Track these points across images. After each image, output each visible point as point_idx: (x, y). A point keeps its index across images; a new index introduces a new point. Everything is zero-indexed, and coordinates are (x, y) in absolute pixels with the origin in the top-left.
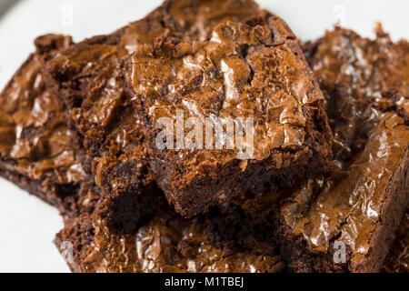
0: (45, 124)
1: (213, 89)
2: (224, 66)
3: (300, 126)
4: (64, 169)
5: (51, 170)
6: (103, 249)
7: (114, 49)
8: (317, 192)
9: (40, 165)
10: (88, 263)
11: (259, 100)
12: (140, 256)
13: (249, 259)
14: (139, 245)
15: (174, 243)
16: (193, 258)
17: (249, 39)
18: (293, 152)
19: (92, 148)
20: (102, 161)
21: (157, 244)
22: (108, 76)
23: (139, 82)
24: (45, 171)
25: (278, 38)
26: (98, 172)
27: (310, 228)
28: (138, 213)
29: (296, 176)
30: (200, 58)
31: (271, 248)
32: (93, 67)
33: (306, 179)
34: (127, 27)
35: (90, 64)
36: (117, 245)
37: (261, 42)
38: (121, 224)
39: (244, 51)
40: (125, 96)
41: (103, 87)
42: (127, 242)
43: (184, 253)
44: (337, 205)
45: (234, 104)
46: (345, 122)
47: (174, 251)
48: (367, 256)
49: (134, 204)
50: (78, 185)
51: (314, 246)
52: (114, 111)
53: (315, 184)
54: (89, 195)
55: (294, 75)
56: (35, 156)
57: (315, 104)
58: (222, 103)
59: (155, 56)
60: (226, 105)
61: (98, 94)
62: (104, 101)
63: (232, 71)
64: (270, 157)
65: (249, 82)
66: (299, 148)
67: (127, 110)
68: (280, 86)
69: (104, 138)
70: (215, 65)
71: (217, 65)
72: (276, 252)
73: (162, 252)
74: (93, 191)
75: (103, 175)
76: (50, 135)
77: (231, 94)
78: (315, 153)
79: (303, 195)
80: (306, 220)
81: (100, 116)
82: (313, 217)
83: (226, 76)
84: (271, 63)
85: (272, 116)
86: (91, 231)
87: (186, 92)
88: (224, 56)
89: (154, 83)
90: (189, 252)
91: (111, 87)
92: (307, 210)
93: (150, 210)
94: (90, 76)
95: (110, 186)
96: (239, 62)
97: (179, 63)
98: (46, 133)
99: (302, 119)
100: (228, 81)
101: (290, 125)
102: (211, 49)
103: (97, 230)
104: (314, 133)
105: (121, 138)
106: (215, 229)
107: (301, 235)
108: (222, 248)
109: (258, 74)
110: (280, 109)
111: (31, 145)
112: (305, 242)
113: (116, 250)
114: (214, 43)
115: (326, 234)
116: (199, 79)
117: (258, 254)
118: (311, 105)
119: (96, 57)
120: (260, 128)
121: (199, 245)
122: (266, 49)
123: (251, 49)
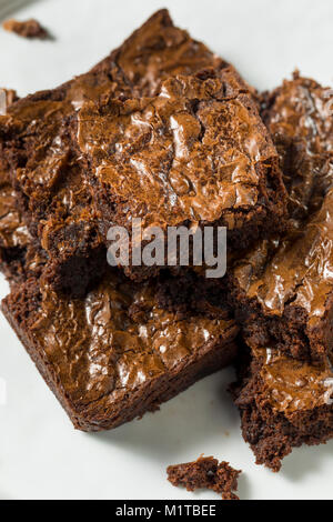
1: (162, 148)
2: (174, 123)
3: (253, 185)
4: (9, 232)
6: (51, 315)
7: (59, 105)
8: (272, 254)
10: (35, 330)
11: (209, 158)
12: (89, 322)
13: (202, 324)
14: (88, 310)
15: (125, 308)
16: (145, 323)
17: (199, 93)
18: (246, 212)
19: (38, 210)
20: (48, 224)
21: (106, 309)
22: (53, 134)
23: (85, 141)
25: (230, 92)
26: (45, 235)
27: (265, 290)
28: (86, 277)
29: (250, 236)
30: (149, 114)
31: (225, 312)
32: (37, 124)
33: (260, 239)
34: (72, 82)
35: (34, 122)
36: (65, 310)
37: (213, 97)
38: (70, 288)
39: (194, 107)
40: (71, 155)
41: (48, 146)
42: (76, 308)
43: (135, 317)
44: (293, 266)
45: (184, 162)
46: (302, 179)
47: (125, 316)
48: (323, 318)
49: (83, 268)
50: (24, 249)
51: (268, 310)
52: (60, 171)
53: (270, 244)
54: (36, 259)
55: (246, 131)
57: (268, 161)
58: (171, 162)
59: (102, 113)
60: (176, 164)
61: (43, 154)
62: (50, 161)
63: (182, 128)
64: (222, 218)
65: (200, 139)
66: (251, 208)
67: (74, 170)
68: (232, 143)
69: (50, 199)
70: (164, 122)
71: (166, 122)
72: (231, 315)
73: (112, 317)
74: (40, 255)
75: (49, 238)
77: (180, 153)
78: (269, 213)
79: (257, 257)
80: (261, 282)
81: (46, 175)
82: (268, 280)
83: (176, 133)
84: (223, 118)
85: (224, 175)
86: (39, 297)
87: (134, 151)
88: (173, 113)
89: (100, 142)
90: (140, 317)
91: (56, 146)
92: (262, 272)
93: (99, 274)
94: (35, 134)
95: (57, 249)
96: (190, 118)
97: (126, 120)
99: (255, 177)
100: (177, 139)
101: (243, 184)
102: (159, 105)
103: (45, 295)
104: (267, 192)
105: (68, 199)
106: (167, 293)
107: (255, 298)
108: (175, 312)
109: (209, 131)
110: (232, 167)
112: (259, 305)
113: (64, 316)
114: (162, 98)
115: (281, 297)
116: (148, 136)
117: (212, 318)
118: (264, 162)
119: (40, 114)
120: (212, 188)
121: (151, 310)
122: (217, 104)
123: (202, 104)
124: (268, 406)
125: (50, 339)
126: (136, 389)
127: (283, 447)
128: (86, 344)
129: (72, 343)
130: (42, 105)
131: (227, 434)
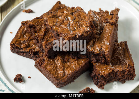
0: (28, 40)
1: (67, 22)
2: (69, 17)
3: (88, 27)
4: (34, 49)
5: (31, 49)
6: (48, 63)
7: (42, 19)
8: (94, 42)
9: (29, 49)
10: (45, 66)
11: (78, 23)
12: (56, 63)
13: (81, 60)
14: (56, 61)
15: (63, 59)
16: (68, 62)
17: (73, 11)
18: (88, 32)
20: (44, 43)
21: (60, 60)
22: (42, 25)
23: (50, 23)
24: (30, 50)
25: (79, 10)
28: (54, 54)
29: (89, 39)
30: (63, 16)
32: (38, 24)
33: (91, 40)
34: (43, 15)
36: (50, 61)
37: (76, 12)
38: (50, 58)
39: (72, 14)
40: (46, 29)
41: (41, 28)
42: (53, 61)
43: (66, 61)
44: (100, 43)
45: (72, 24)
46: (98, 27)
47: (64, 61)
48: (108, 52)
50: (38, 52)
51: (96, 52)
52: (45, 32)
53: (93, 40)
54: (41, 53)
55: (84, 17)
56: (27, 47)
57: (91, 22)
58: (70, 25)
59: (53, 18)
60: (71, 25)
61: (40, 29)
62: (42, 30)
64: (83, 34)
65: (75, 20)
66: (89, 31)
67: (47, 32)
68: (82, 19)
69: (44, 38)
70: (66, 17)
71: (67, 17)
72: (87, 57)
73: (61, 61)
74: (42, 52)
75: (45, 46)
76: (29, 42)
77: (71, 23)
78: (93, 32)
79: (91, 43)
80: (93, 48)
81: (42, 33)
82: (95, 47)
84: (79, 15)
85: (82, 26)
86: (44, 60)
87: (61, 24)
88: (68, 15)
89: (53, 23)
90: (67, 60)
91: (43, 27)
92: (93, 46)
93: (56, 53)
94: (37, 26)
95: (47, 48)
96: (72, 16)
97: (58, 18)
98: (28, 42)
99: (88, 25)
100: (70, 20)
101: (86, 27)
103: (45, 59)
104: (91, 28)
105: (47, 37)
106: (72, 55)
107: (93, 51)
108: (75, 59)
109: (77, 18)
110: (83, 24)
111: (25, 44)
112: (94, 52)
113: (50, 63)
114: (65, 13)
115: (98, 49)
116: (64, 21)
117: (83, 59)
119: (38, 22)
120: (79, 28)
121: (69, 59)
122: (77, 13)
123: (74, 13)
124: (99, 74)
125: (48, 67)
126: (70, 74)
127: (104, 83)
128: (57, 67)
129: (53, 67)
130: (38, 20)
131: (90, 84)
